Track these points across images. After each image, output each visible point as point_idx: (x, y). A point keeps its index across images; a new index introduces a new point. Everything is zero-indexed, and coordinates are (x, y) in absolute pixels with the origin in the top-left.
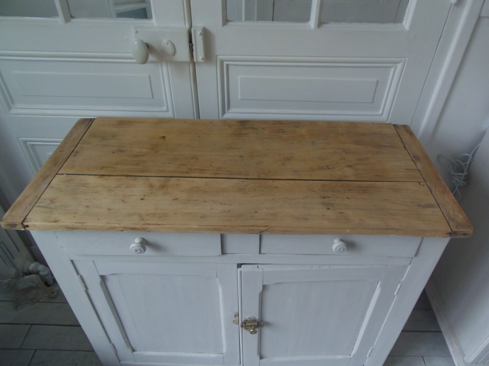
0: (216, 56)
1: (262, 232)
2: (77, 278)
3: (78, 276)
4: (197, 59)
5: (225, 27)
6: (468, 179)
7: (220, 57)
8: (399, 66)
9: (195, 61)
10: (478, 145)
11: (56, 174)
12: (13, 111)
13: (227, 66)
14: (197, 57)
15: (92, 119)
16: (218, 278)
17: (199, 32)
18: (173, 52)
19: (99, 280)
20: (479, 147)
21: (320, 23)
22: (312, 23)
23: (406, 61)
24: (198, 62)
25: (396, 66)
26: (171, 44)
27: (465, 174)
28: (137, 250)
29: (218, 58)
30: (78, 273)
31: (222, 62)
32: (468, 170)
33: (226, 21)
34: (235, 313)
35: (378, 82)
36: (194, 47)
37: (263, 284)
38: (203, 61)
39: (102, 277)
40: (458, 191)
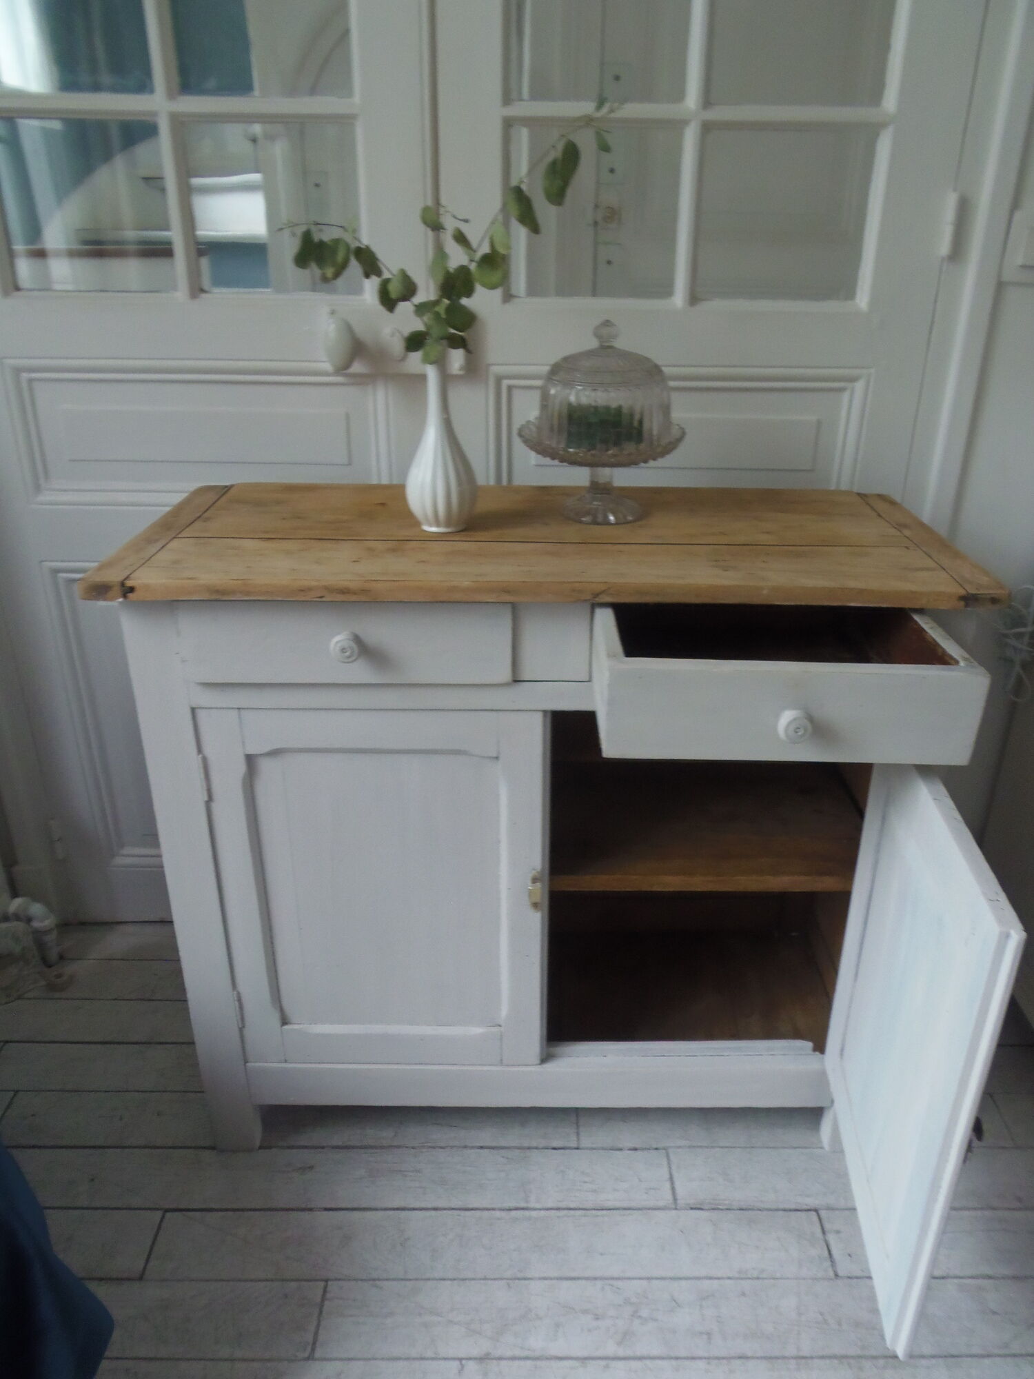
0: (489, 365)
2: (196, 761)
3: (199, 754)
4: (449, 370)
5: (507, 306)
7: (496, 370)
8: (859, 385)
11: (174, 538)
12: (45, 497)
13: (510, 388)
15: (226, 487)
16: (499, 762)
18: (402, 354)
19: (241, 768)
21: (694, 299)
22: (679, 298)
23: (869, 373)
24: (451, 376)
25: (854, 387)
26: (399, 337)
28: (345, 649)
29: (490, 372)
30: (200, 750)
31: (499, 380)
35: (819, 421)
38: (461, 373)
39: (250, 760)
40: (1022, 673)
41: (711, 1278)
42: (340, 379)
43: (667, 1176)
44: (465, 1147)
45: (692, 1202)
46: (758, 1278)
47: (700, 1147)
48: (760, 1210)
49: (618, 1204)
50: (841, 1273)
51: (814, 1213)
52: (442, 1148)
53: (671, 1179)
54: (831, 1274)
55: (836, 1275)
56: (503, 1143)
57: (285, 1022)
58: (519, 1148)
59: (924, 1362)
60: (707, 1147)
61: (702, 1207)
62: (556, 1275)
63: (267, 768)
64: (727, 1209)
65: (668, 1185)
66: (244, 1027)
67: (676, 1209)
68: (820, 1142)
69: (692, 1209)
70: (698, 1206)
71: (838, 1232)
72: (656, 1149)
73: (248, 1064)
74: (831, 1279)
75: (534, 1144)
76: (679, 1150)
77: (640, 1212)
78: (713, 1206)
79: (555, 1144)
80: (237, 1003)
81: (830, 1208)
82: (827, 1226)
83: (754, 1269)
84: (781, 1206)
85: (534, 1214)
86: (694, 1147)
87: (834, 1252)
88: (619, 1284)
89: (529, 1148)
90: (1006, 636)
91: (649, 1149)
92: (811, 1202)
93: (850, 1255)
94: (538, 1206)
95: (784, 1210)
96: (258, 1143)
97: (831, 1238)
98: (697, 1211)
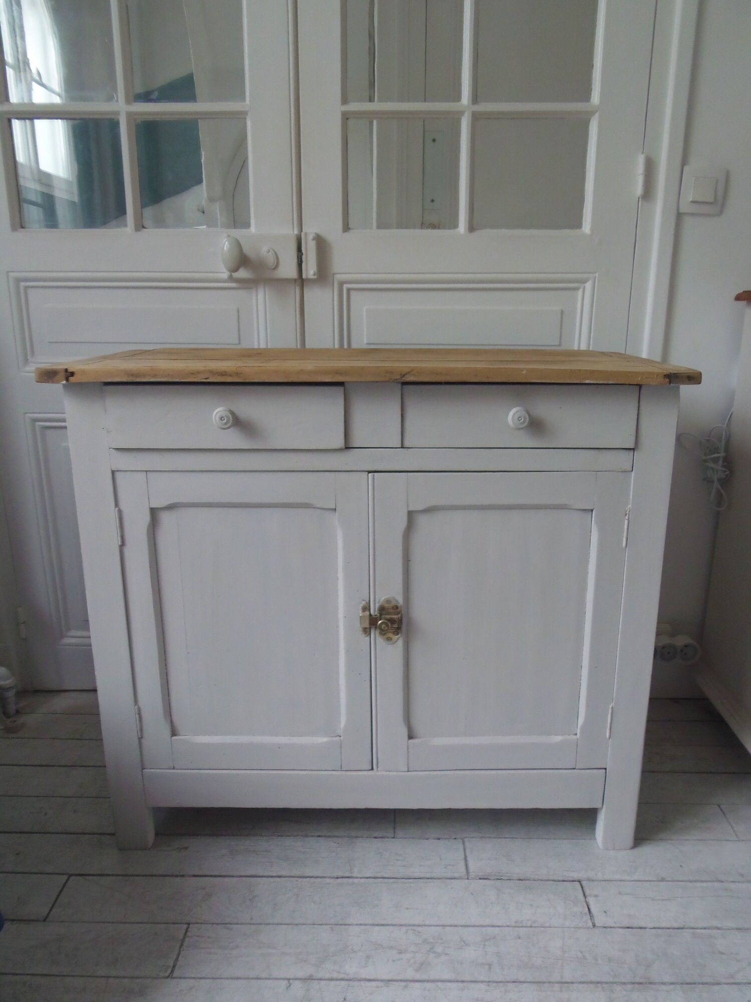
0: (334, 274)
1: (404, 375)
2: (113, 513)
3: (115, 508)
4: (307, 275)
5: (346, 234)
6: (728, 462)
7: (339, 277)
8: (588, 285)
9: (304, 276)
10: (731, 411)
11: (109, 359)
13: (349, 290)
14: (307, 270)
16: (337, 513)
17: (311, 237)
18: (275, 264)
19: (147, 518)
20: (732, 414)
21: (472, 228)
22: (462, 228)
23: (595, 277)
24: (308, 280)
25: (584, 287)
26: (273, 252)
27: (722, 454)
28: (223, 419)
29: (335, 279)
30: (117, 504)
31: (341, 284)
32: (726, 451)
33: (346, 228)
34: (364, 602)
35: (562, 312)
36: (304, 257)
37: (408, 508)
38: (315, 277)
39: (154, 512)
40: (720, 488)
41: (493, 926)
42: (233, 285)
43: (463, 856)
45: (481, 874)
46: (531, 927)
48: (534, 880)
49: (422, 875)
50: (597, 924)
51: (578, 883)
52: (288, 836)
53: (466, 859)
54: (590, 924)
55: (594, 926)
56: (336, 833)
57: (174, 733)
59: (664, 987)
60: (494, 838)
61: (489, 878)
62: (370, 922)
63: (166, 518)
64: (507, 880)
65: (462, 863)
66: (142, 737)
67: (468, 879)
69: (480, 879)
70: (486, 877)
71: (596, 896)
72: (455, 838)
73: (144, 770)
74: (591, 928)
75: (360, 833)
76: (473, 839)
77: (440, 880)
78: (499, 877)
79: (377, 834)
80: (137, 716)
81: (590, 880)
82: (587, 892)
83: (528, 920)
84: (551, 878)
85: (356, 880)
86: (485, 837)
87: (592, 910)
88: (420, 929)
89: (357, 837)
90: (705, 461)
91: (450, 840)
92: (576, 876)
93: (605, 912)
94: (359, 875)
95: (554, 881)
96: (150, 844)
97: (591, 900)
98: (486, 881)
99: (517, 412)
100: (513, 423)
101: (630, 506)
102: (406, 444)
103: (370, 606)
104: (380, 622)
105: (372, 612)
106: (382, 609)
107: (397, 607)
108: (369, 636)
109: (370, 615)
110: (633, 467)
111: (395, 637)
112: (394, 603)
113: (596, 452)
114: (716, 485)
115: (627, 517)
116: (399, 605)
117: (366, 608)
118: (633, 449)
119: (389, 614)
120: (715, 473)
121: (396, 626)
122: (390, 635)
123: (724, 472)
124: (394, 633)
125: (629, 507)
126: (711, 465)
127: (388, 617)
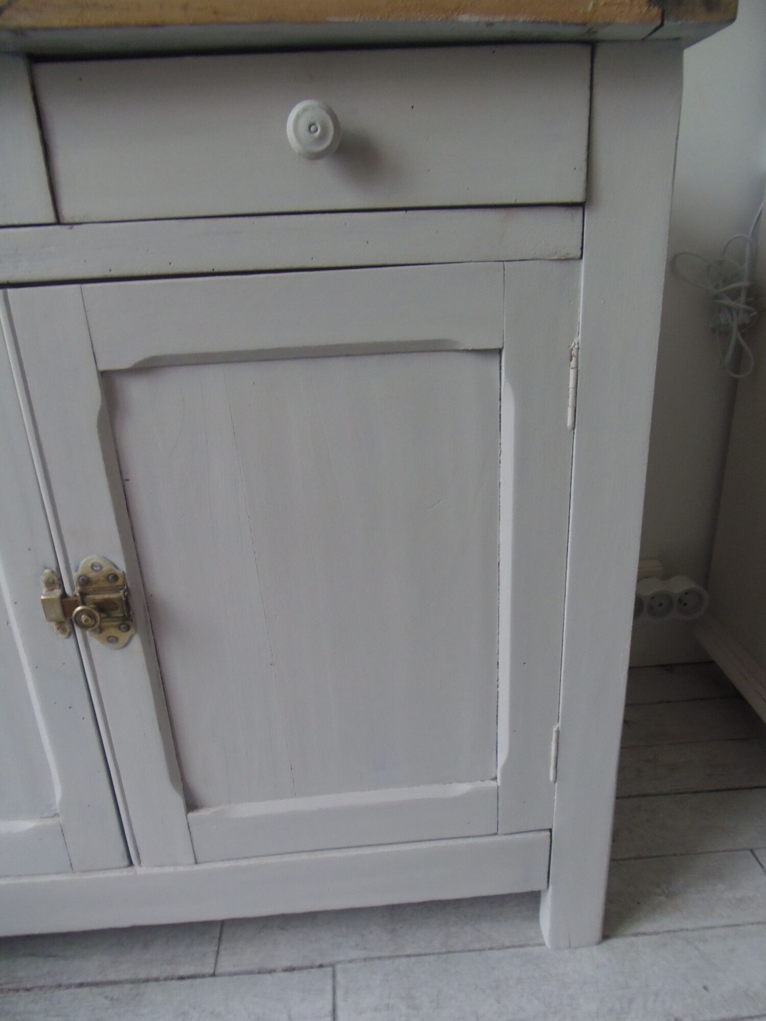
10: (761, 208)
20: (761, 213)
27: (745, 284)
32: (752, 277)
34: (47, 571)
37: (97, 366)
40: (741, 339)
44: (59, 986)
47: (380, 958)
52: (28, 990)
56: (112, 976)
58: (133, 982)
60: (389, 958)
68: (542, 937)
72: (321, 966)
75: (155, 973)
76: (351, 965)
79: (183, 972)
86: (372, 959)
89: (147, 981)
90: (717, 297)
91: (312, 968)
99: (305, 110)
100: (298, 139)
101: (578, 339)
102: (68, 213)
103: (61, 579)
104: (79, 608)
105: (68, 591)
106: (85, 582)
107: (116, 577)
108: (72, 636)
109: (64, 595)
110: (582, 248)
111: (124, 636)
112: (106, 568)
113: (502, 213)
114: (735, 335)
115: (573, 363)
116: (118, 572)
117: (55, 581)
118: (580, 205)
119: (97, 591)
120: (734, 314)
121: (117, 613)
122: (114, 632)
123: (749, 312)
124: (119, 627)
125: (576, 341)
126: (727, 301)
127: (99, 597)
